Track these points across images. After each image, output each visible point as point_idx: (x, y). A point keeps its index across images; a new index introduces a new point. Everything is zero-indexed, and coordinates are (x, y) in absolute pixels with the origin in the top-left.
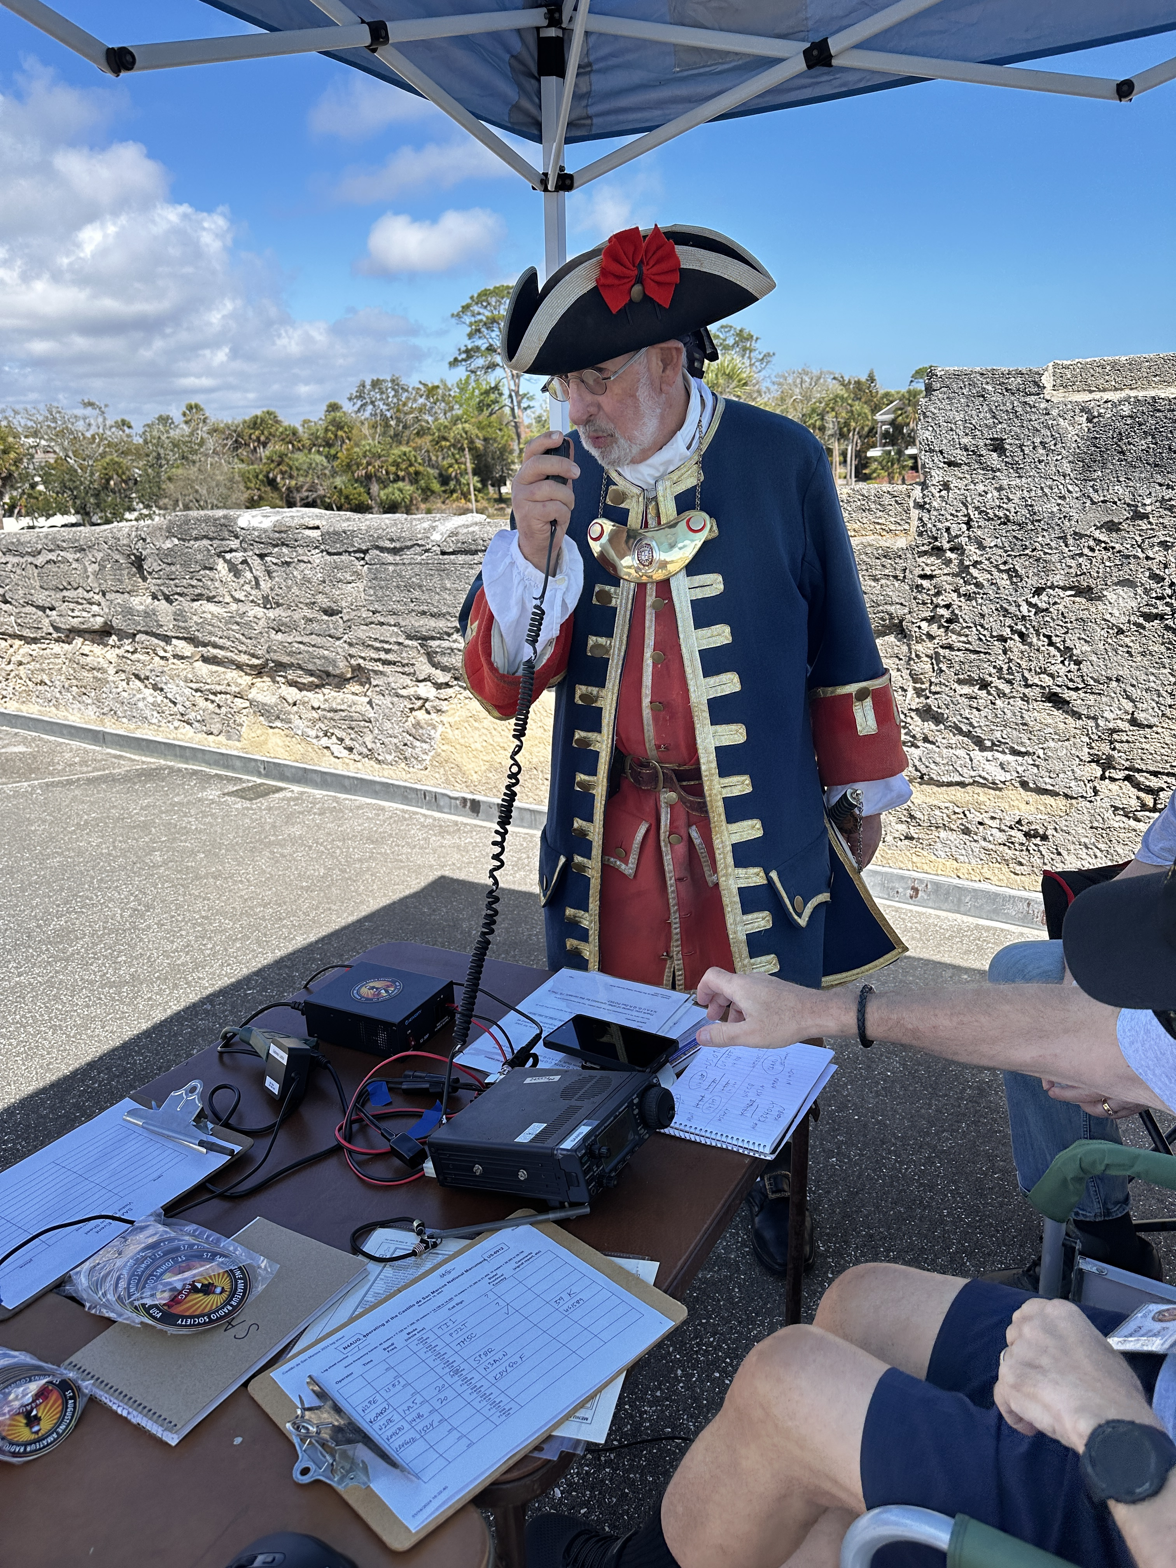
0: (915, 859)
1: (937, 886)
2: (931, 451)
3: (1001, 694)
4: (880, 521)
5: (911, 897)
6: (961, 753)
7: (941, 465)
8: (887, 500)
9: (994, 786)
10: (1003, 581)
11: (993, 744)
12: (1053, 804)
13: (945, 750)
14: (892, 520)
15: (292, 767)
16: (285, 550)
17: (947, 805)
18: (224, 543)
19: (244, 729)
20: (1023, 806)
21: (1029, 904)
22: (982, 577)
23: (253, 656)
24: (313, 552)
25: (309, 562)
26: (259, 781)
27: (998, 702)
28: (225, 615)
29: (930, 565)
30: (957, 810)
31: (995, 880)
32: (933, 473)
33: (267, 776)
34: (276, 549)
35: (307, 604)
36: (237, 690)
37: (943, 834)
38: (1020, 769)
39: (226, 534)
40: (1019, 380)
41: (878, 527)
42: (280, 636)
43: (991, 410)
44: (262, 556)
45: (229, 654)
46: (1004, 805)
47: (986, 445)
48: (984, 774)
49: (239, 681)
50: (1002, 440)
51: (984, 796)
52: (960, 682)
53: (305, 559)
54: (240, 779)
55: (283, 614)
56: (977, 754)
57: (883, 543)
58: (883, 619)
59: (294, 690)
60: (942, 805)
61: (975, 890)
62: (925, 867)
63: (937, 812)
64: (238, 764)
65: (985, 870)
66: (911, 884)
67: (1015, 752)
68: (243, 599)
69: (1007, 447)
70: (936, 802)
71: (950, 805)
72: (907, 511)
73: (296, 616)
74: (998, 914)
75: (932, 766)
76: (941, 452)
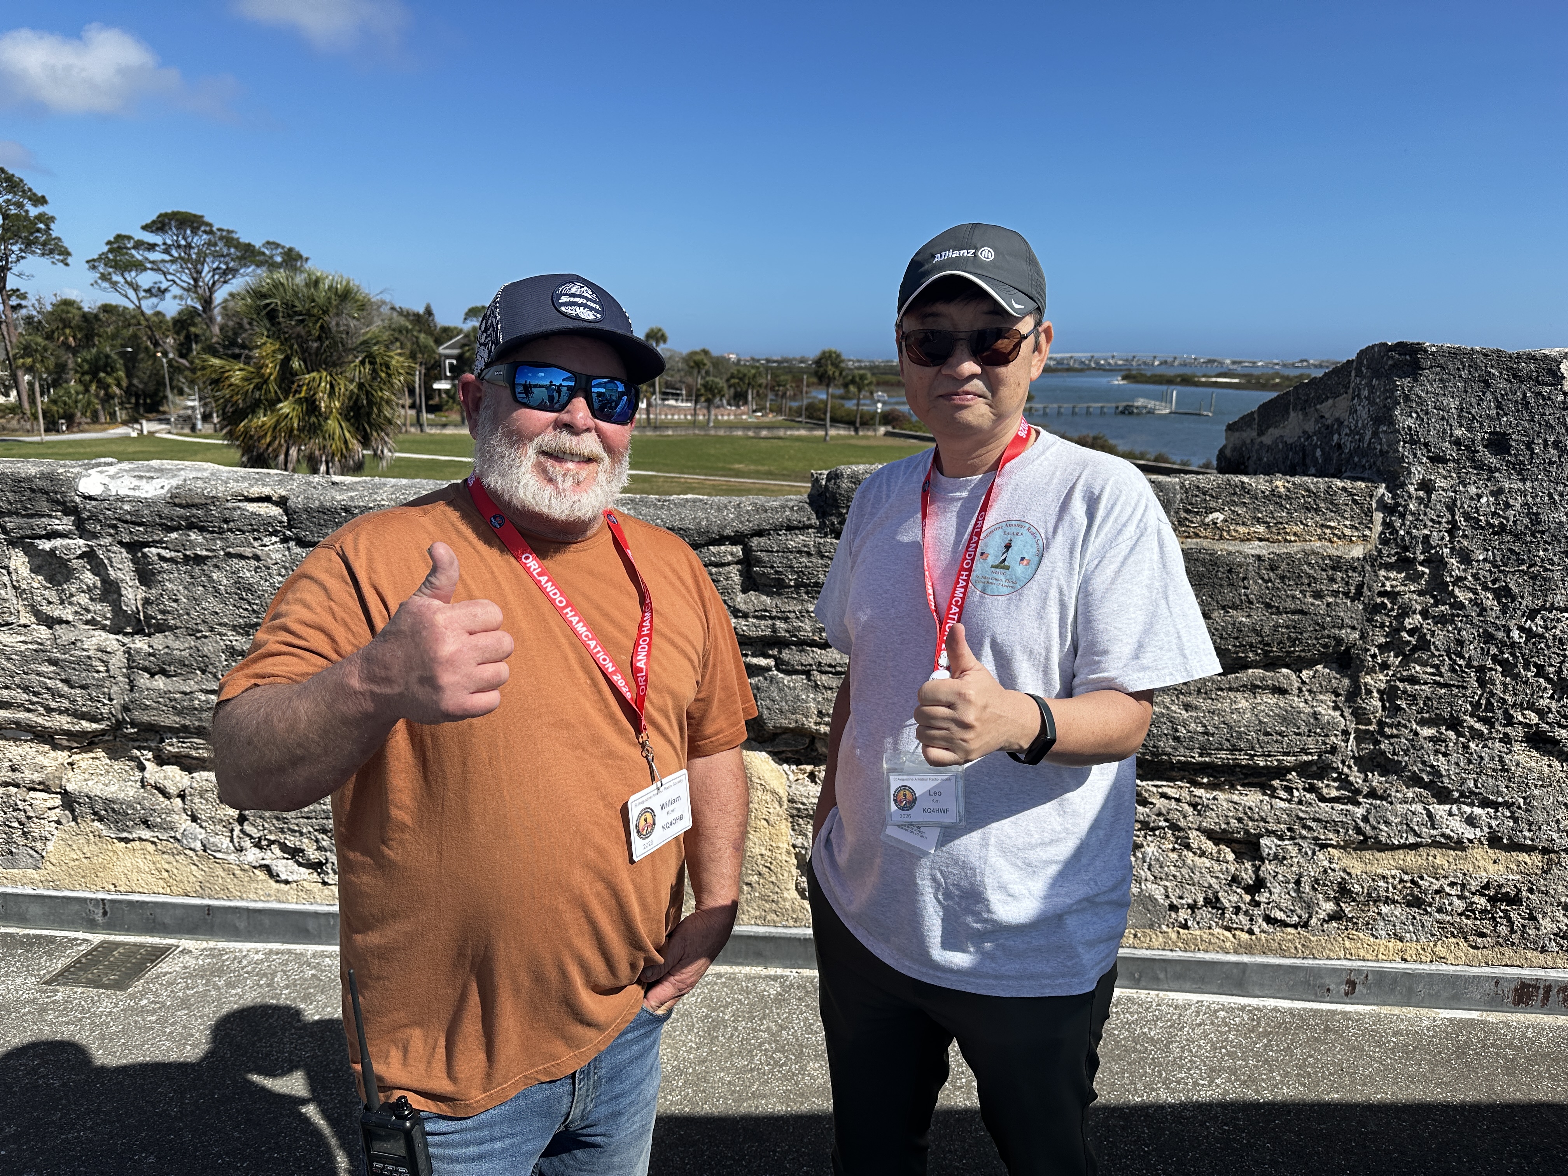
0: (1347, 944)
1: (1381, 975)
3: (1477, 735)
4: (1332, 524)
5: (1347, 994)
6: (1418, 808)
7: (1424, 460)
8: (1343, 498)
10: (1489, 600)
12: (1528, 860)
13: (1398, 806)
14: (1347, 523)
15: (174, 906)
16: (194, 536)
17: (1393, 872)
18: (36, 521)
19: (50, 846)
20: (1491, 867)
21: (1497, 983)
22: (1463, 596)
23: (93, 719)
24: (266, 540)
25: (257, 558)
26: (96, 938)
27: (1472, 745)
28: (23, 647)
29: (1393, 580)
30: (1406, 878)
31: (1451, 958)
32: (1413, 470)
33: (110, 927)
34: (174, 535)
35: (234, 628)
36: (37, 777)
37: (1385, 909)
38: (1494, 823)
39: (44, 505)
40: (1532, 366)
41: (1328, 531)
42: (160, 682)
44: (133, 547)
45: (21, 715)
46: (1467, 867)
47: (1483, 439)
48: (1448, 832)
49: (40, 760)
50: (1505, 434)
51: (1441, 858)
52: (1422, 723)
53: (248, 551)
55: (177, 645)
56: (1440, 810)
57: (1333, 552)
59: (173, 771)
60: (1386, 872)
61: (1430, 975)
62: (1362, 953)
63: (1381, 883)
64: (35, 909)
65: (1439, 947)
66: (1345, 977)
67: (1485, 803)
68: (70, 618)
69: (1514, 444)
70: (1379, 871)
71: (1397, 873)
72: (1369, 513)
73: (208, 648)
74: (1459, 1000)
75: (1383, 827)
76: (1426, 445)
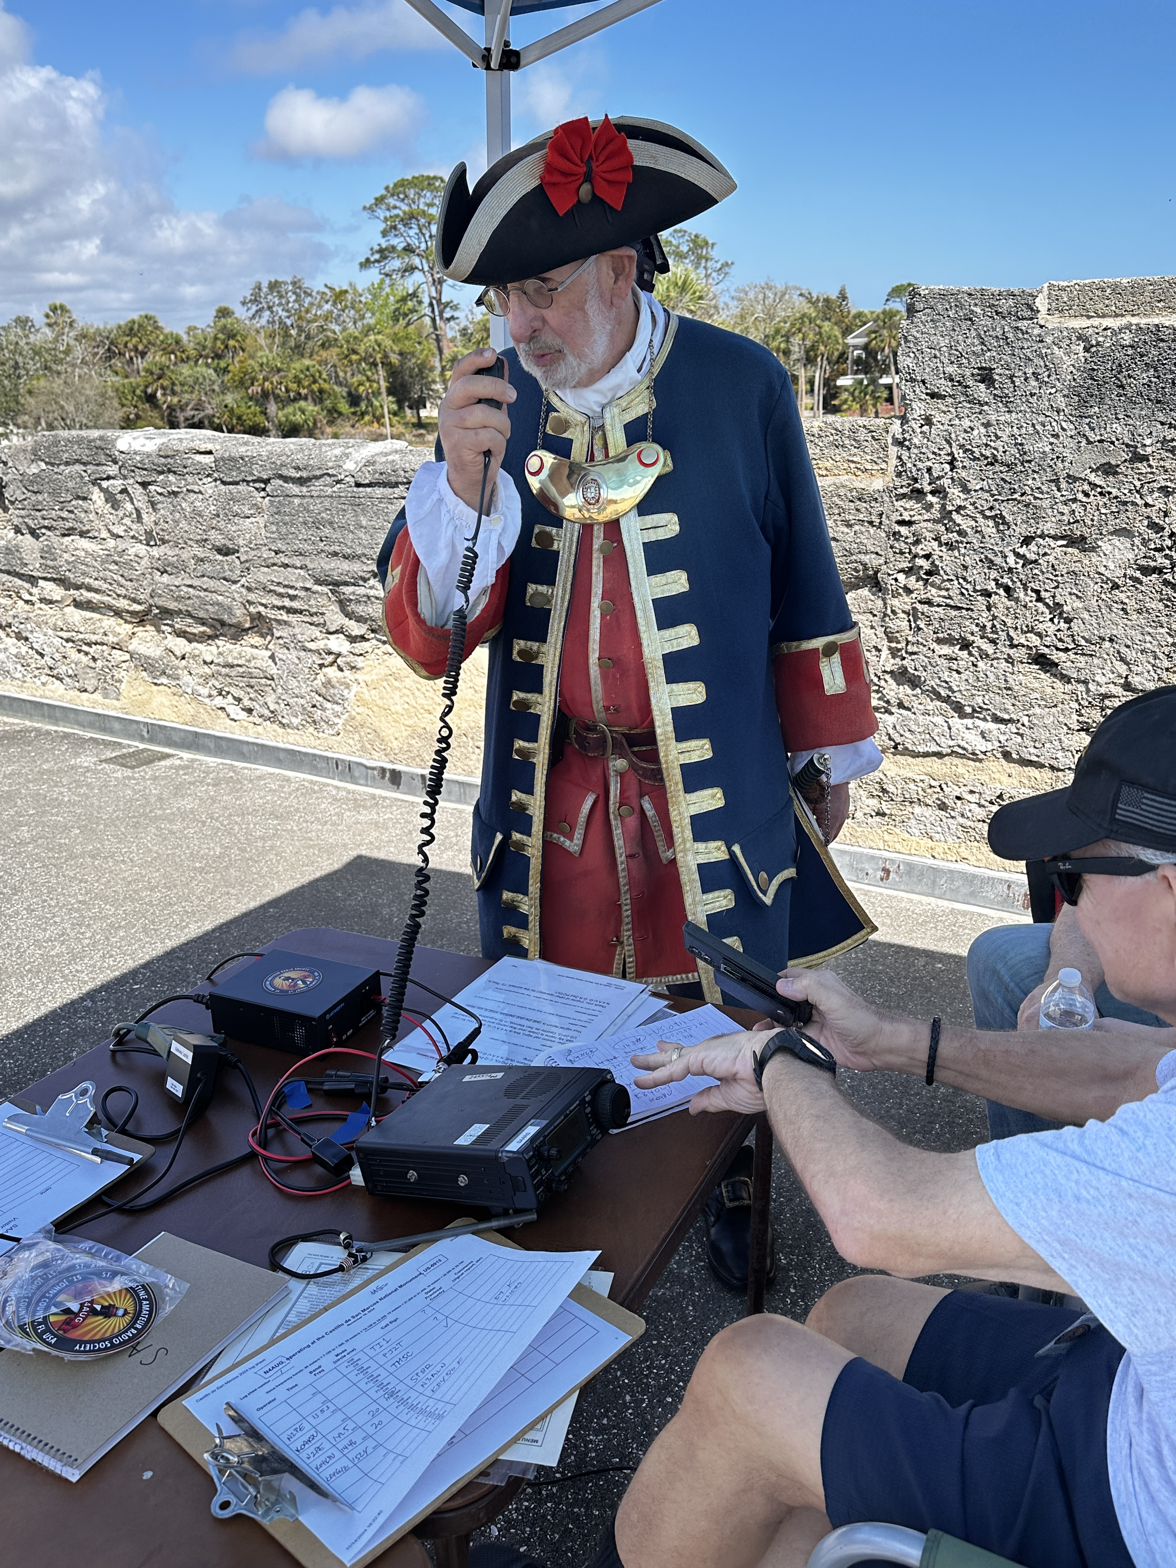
0: (887, 837)
1: (910, 867)
2: (913, 380)
3: (984, 655)
4: (855, 459)
5: (882, 879)
6: (939, 720)
7: (924, 396)
8: (862, 435)
9: (974, 757)
10: (989, 529)
11: (974, 711)
12: (1038, 777)
13: (922, 717)
14: (868, 458)
15: (180, 730)
16: (172, 478)
17: (922, 777)
18: (100, 468)
19: (123, 686)
20: (1005, 779)
21: (1009, 886)
22: (966, 525)
23: (134, 600)
24: (205, 480)
25: (200, 492)
26: (142, 746)
27: (981, 664)
28: (101, 552)
29: (910, 508)
30: (933, 783)
31: (973, 860)
32: (914, 406)
33: (151, 740)
34: (161, 477)
35: (197, 541)
36: (115, 640)
37: (918, 810)
38: (1003, 738)
39: (102, 458)
40: (1011, 302)
41: (852, 465)
42: (165, 578)
43: (979, 335)
44: (144, 485)
45: (106, 599)
46: (984, 778)
47: (973, 375)
48: (963, 744)
49: (118, 629)
50: (991, 369)
51: (962, 767)
52: (939, 641)
53: (196, 488)
54: (120, 744)
55: (170, 553)
56: (956, 722)
57: (858, 485)
58: (856, 570)
59: (182, 641)
60: (917, 778)
61: (951, 871)
62: (898, 846)
63: (912, 786)
64: (116, 726)
65: (963, 849)
66: (881, 865)
67: (997, 720)
68: (122, 534)
69: (997, 377)
70: (910, 775)
71: (926, 778)
72: (885, 448)
73: (185, 555)
74: (976, 897)
75: (908, 734)
76: (923, 382)
